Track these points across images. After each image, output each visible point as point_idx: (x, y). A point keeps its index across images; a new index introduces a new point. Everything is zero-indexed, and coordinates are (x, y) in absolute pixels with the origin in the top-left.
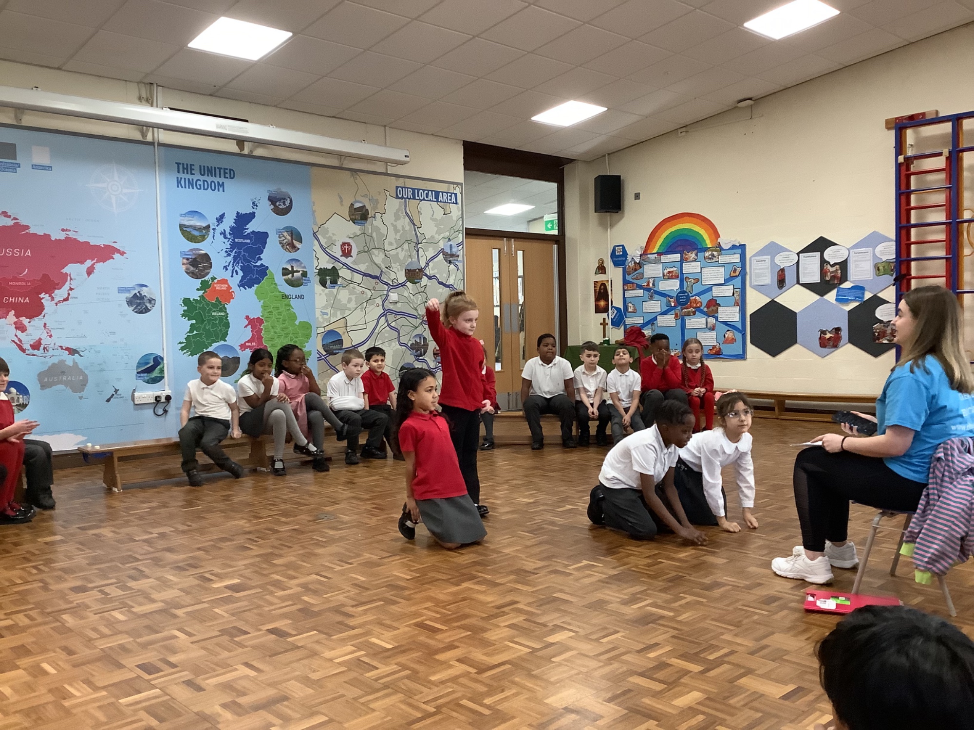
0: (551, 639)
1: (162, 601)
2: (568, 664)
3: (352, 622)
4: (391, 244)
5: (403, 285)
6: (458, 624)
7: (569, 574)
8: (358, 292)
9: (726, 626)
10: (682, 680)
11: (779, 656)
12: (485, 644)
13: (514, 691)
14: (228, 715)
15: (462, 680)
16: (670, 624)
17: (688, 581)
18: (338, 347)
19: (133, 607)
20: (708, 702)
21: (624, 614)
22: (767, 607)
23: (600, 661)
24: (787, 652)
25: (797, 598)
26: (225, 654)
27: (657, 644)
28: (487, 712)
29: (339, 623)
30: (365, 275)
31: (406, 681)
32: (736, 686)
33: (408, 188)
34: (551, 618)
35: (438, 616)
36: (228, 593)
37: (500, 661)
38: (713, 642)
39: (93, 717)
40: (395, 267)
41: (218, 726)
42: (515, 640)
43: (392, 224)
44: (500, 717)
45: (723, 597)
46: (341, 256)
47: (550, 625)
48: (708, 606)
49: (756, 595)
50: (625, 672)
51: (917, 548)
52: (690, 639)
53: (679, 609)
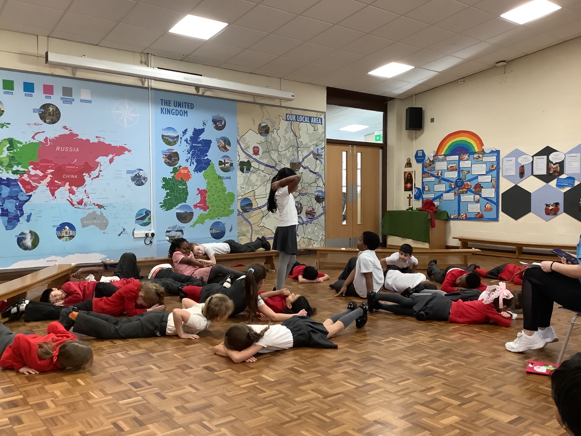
0: (369, 381)
1: (145, 348)
2: (378, 396)
4: (282, 147)
6: (313, 370)
7: (382, 345)
8: (262, 176)
9: (476, 379)
10: (447, 409)
11: (508, 398)
12: (329, 382)
13: (344, 410)
14: (178, 413)
15: (314, 402)
16: (441, 376)
17: (455, 352)
18: (250, 207)
19: (128, 351)
20: (462, 423)
21: (413, 370)
22: (503, 369)
23: (397, 395)
24: (514, 396)
25: (523, 365)
26: (179, 379)
27: (433, 388)
28: (328, 420)
30: (267, 166)
31: (281, 400)
32: (480, 414)
33: (293, 115)
34: (369, 369)
35: (302, 364)
36: (182, 346)
37: (337, 392)
38: (469, 388)
39: (103, 409)
40: (284, 161)
41: (174, 419)
42: (347, 380)
43: (283, 136)
44: (335, 423)
45: (476, 362)
46: (253, 154)
47: (368, 373)
48: (466, 367)
49: (497, 362)
50: (412, 402)
52: (453, 385)
53: (448, 368)
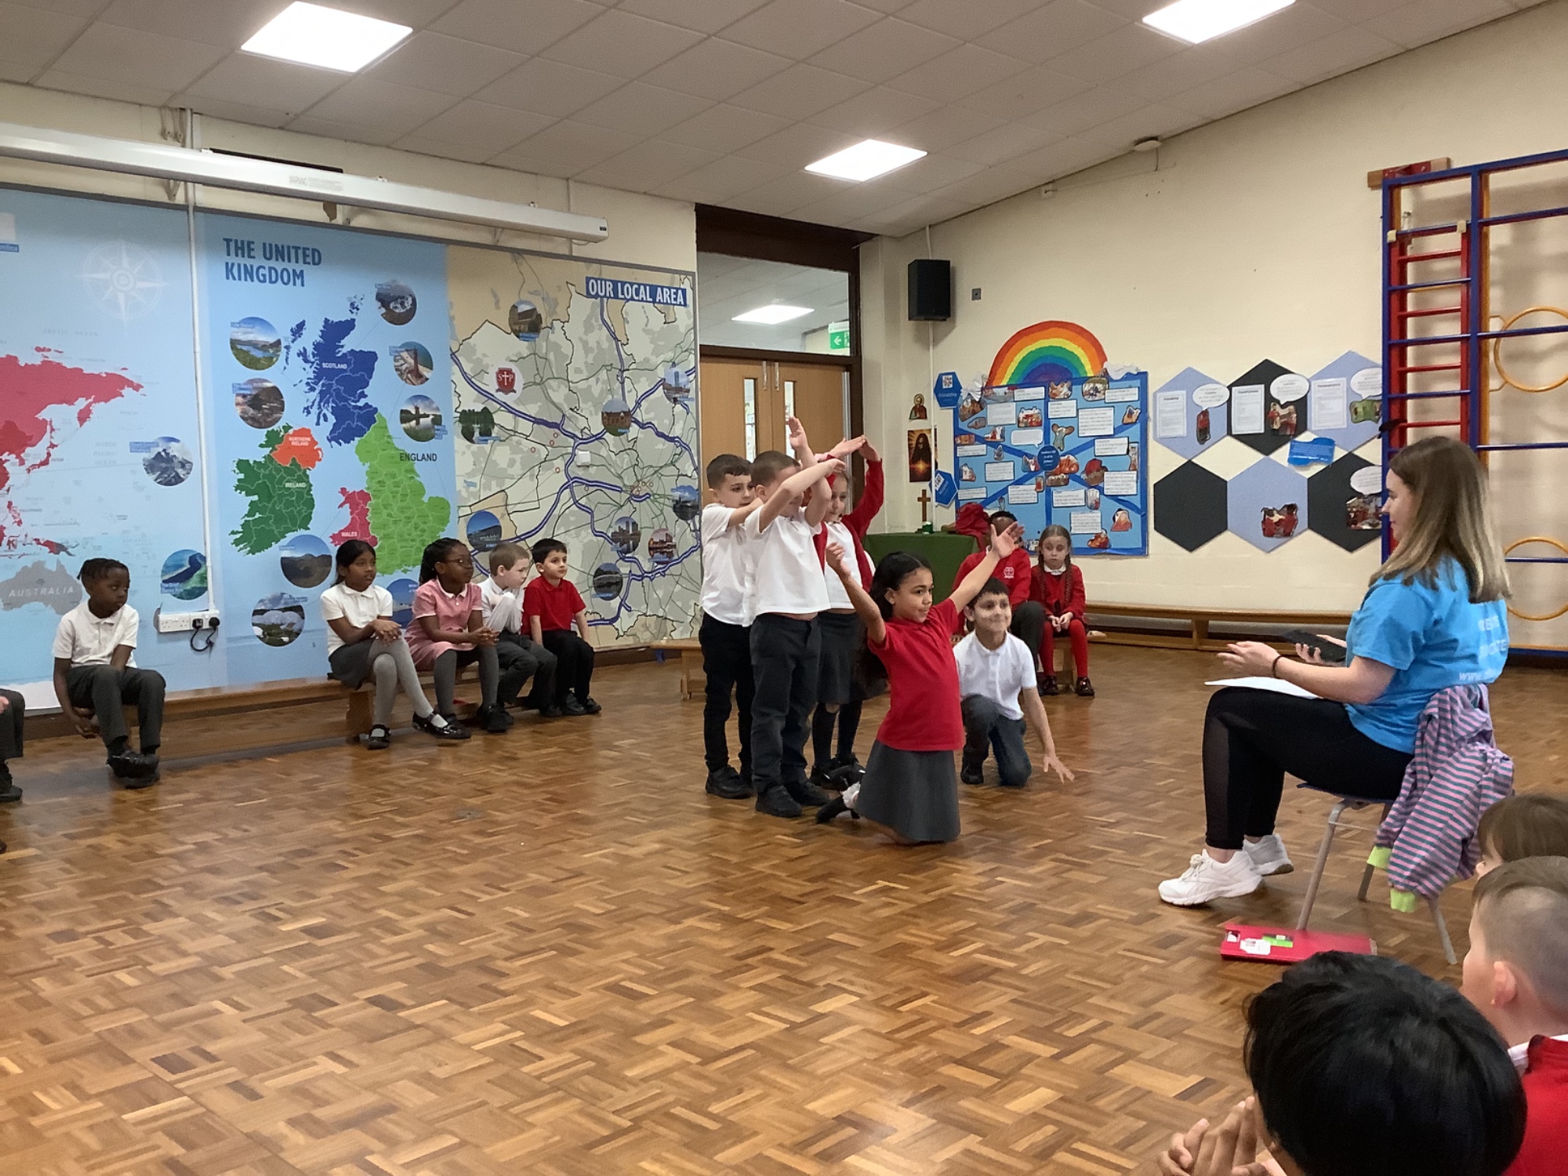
0: (820, 1008)
1: (198, 954)
2: (847, 1047)
3: (504, 985)
4: (578, 371)
5: (598, 437)
6: (674, 985)
7: (858, 903)
8: (525, 449)
9: (1096, 983)
10: (1024, 1071)
11: (1176, 1030)
12: (718, 1016)
13: (758, 1092)
14: (298, 1138)
15: (677, 1076)
16: (1009, 981)
17: (1046, 912)
18: (493, 537)
19: (150, 964)
20: (1063, 1105)
21: (939, 966)
22: (1163, 953)
23: (895, 1041)
24: (1190, 1024)
25: (1214, 937)
26: (298, 1039)
27: (986, 1014)
28: (712, 1125)
29: (482, 986)
30: (537, 421)
31: (587, 1078)
32: (1107, 1078)
33: (606, 280)
34: (825, 973)
35: (643, 973)
36: (306, 940)
37: (737, 1045)
38: (1075, 1009)
39: (77, 1143)
40: (586, 408)
41: (282, 1155)
42: (764, 1009)
43: (581, 339)
44: (734, 1133)
45: (1096, 936)
46: (498, 391)
47: (822, 984)
48: (1070, 951)
49: (1147, 933)
50: (935, 1058)
51: (1395, 856)
52: (1039, 1004)
53: (1025, 956)
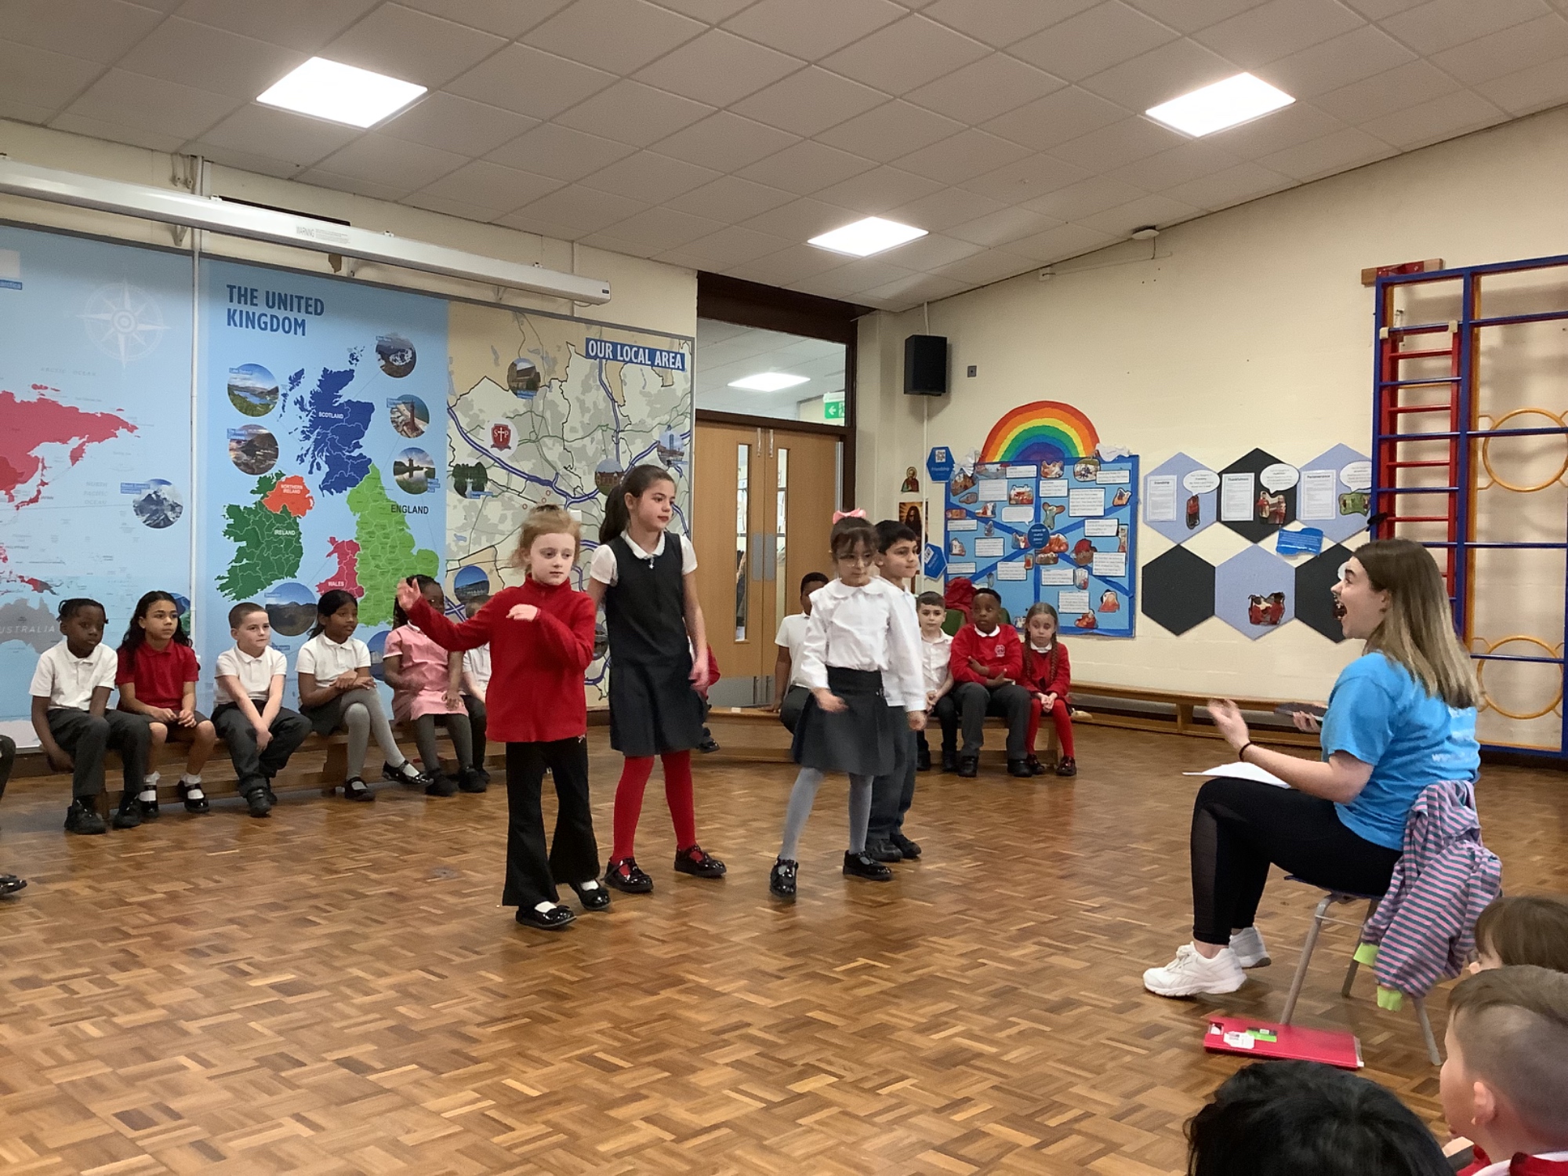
0: (799, 1087)
1: (163, 1007)
2: (824, 1129)
3: (475, 1051)
4: (573, 430)
5: (591, 497)
6: (650, 1058)
7: (838, 980)
8: (517, 506)
9: (1078, 1072)
10: (1004, 1160)
11: (1159, 1122)
15: (650, 1153)
16: (991, 1067)
17: (1025, 996)
19: (114, 1015)
21: (919, 1049)
22: (1145, 1043)
23: (874, 1125)
24: (1173, 1117)
25: (1197, 1029)
26: (265, 1098)
27: (967, 1100)
29: (455, 1052)
30: (530, 478)
31: (559, 1152)
33: (605, 342)
34: (802, 1053)
35: (617, 1044)
36: (275, 997)
37: (713, 1123)
38: (1056, 1098)
40: (580, 467)
42: (741, 1087)
43: (578, 399)
45: (1078, 1023)
46: (492, 446)
47: (800, 1063)
48: (1052, 1038)
49: (1130, 1022)
50: (914, 1144)
51: (1381, 952)
52: (1019, 1091)
53: (1006, 1042)
